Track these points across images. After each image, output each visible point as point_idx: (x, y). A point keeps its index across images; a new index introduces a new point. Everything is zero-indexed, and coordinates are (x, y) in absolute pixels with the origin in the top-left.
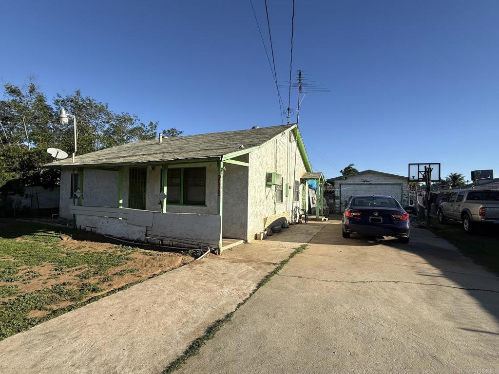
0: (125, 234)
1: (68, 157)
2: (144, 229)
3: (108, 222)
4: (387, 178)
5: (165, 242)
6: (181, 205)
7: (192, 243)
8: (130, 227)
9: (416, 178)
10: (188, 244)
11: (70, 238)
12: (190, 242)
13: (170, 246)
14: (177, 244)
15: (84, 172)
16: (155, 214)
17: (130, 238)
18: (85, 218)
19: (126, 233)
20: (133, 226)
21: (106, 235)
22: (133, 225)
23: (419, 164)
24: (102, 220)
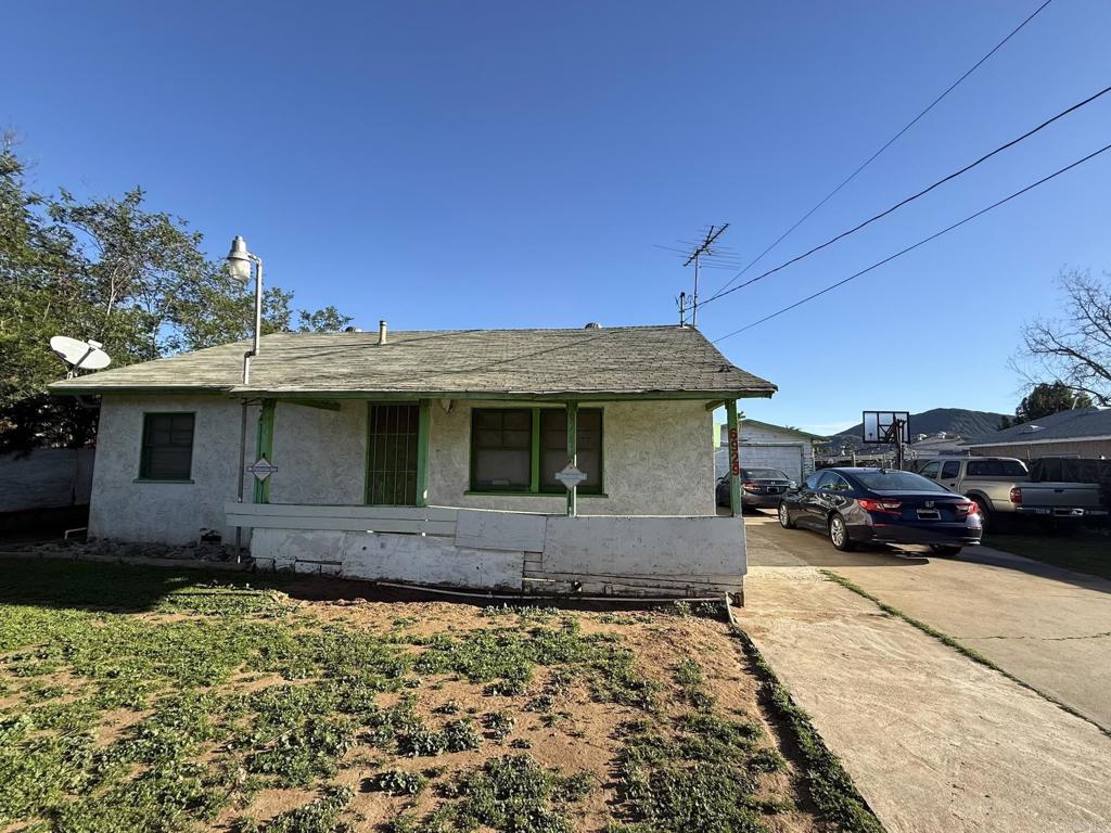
0: (452, 574)
2: (516, 558)
3: (383, 546)
4: (778, 435)
5: (586, 588)
6: (533, 494)
7: (670, 584)
8: (467, 555)
9: (875, 438)
10: (658, 587)
11: (286, 596)
12: (662, 584)
13: (608, 596)
14: (626, 591)
15: (276, 410)
16: (551, 519)
17: (472, 583)
18: (289, 537)
19: (454, 570)
20: (479, 554)
21: (382, 580)
22: (479, 549)
23: (878, 413)
24: (359, 542)
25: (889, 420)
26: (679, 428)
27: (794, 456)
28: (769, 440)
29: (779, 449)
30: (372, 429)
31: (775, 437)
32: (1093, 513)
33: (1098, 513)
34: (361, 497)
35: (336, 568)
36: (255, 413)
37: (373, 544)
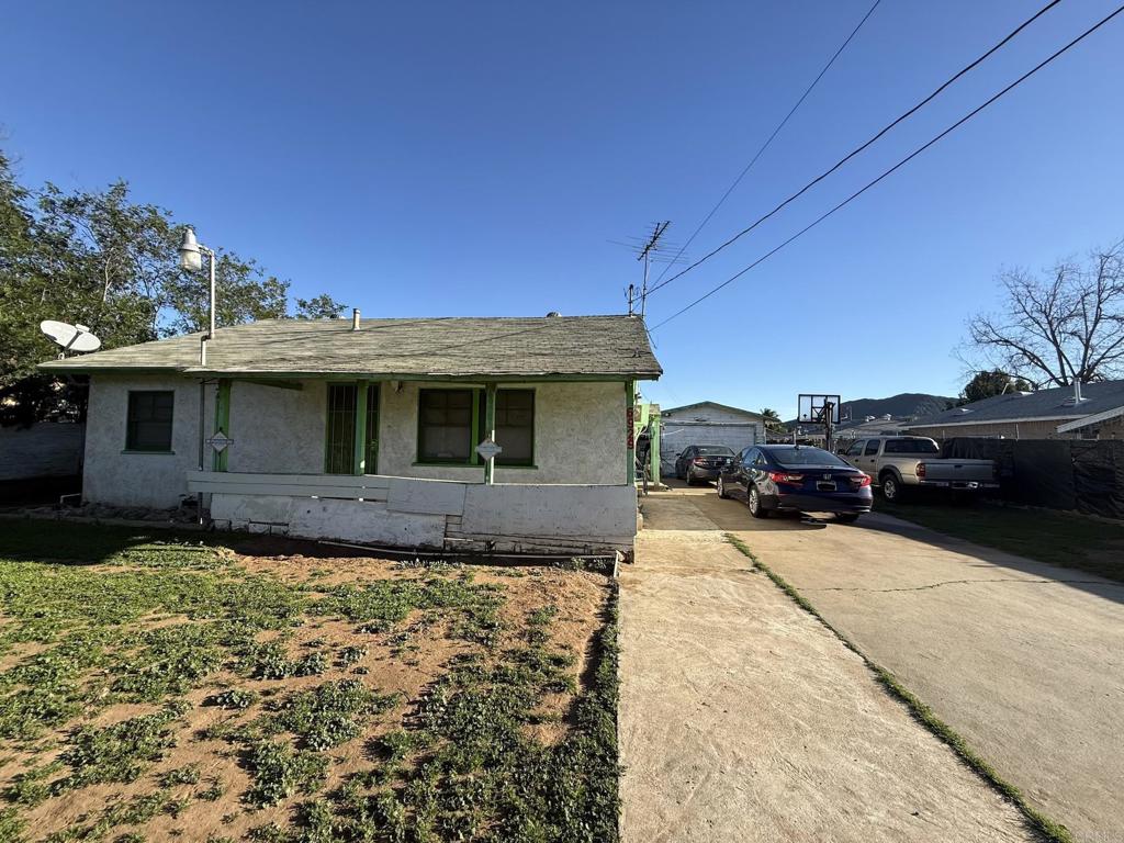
0: (384, 534)
1: (101, 349)
2: (440, 521)
3: (324, 509)
4: (734, 416)
5: (499, 546)
6: (473, 465)
7: (570, 543)
8: (397, 518)
9: (809, 417)
10: (560, 546)
11: (233, 552)
12: (564, 543)
13: (517, 554)
14: (533, 549)
16: (470, 486)
17: (401, 542)
18: (243, 502)
19: (385, 531)
20: (407, 516)
21: (323, 539)
22: (407, 513)
23: (812, 396)
24: (304, 506)
25: (819, 403)
26: (601, 407)
27: (748, 435)
28: (726, 420)
29: (734, 429)
30: (330, 407)
31: (731, 417)
32: (987, 486)
33: (990, 486)
34: (322, 467)
35: (284, 528)
36: (211, 390)
37: (316, 508)
